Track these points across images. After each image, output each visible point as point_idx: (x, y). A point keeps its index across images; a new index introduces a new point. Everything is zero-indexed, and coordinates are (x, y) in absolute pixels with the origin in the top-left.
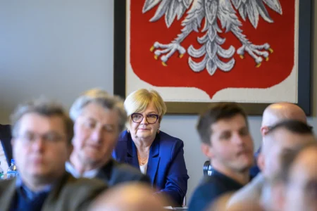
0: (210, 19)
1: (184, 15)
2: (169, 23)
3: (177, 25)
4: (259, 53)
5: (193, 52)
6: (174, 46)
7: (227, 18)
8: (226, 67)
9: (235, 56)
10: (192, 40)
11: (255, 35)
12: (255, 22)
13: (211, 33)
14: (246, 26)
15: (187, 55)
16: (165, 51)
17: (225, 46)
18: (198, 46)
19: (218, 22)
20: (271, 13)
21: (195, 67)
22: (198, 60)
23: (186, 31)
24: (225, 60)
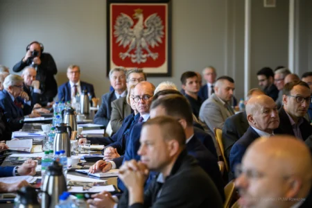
0: (138, 45)
1: (130, 44)
2: (125, 46)
3: (127, 47)
4: (155, 56)
5: (133, 56)
6: (127, 54)
7: (144, 44)
8: (144, 61)
9: (147, 58)
10: (132, 52)
11: (154, 50)
12: (153, 45)
13: (139, 50)
14: (150, 47)
15: (131, 58)
16: (123, 56)
17: (144, 54)
18: (134, 54)
19: (141, 46)
20: (158, 43)
21: (134, 61)
22: (134, 58)
23: (130, 49)
24: (143, 59)
